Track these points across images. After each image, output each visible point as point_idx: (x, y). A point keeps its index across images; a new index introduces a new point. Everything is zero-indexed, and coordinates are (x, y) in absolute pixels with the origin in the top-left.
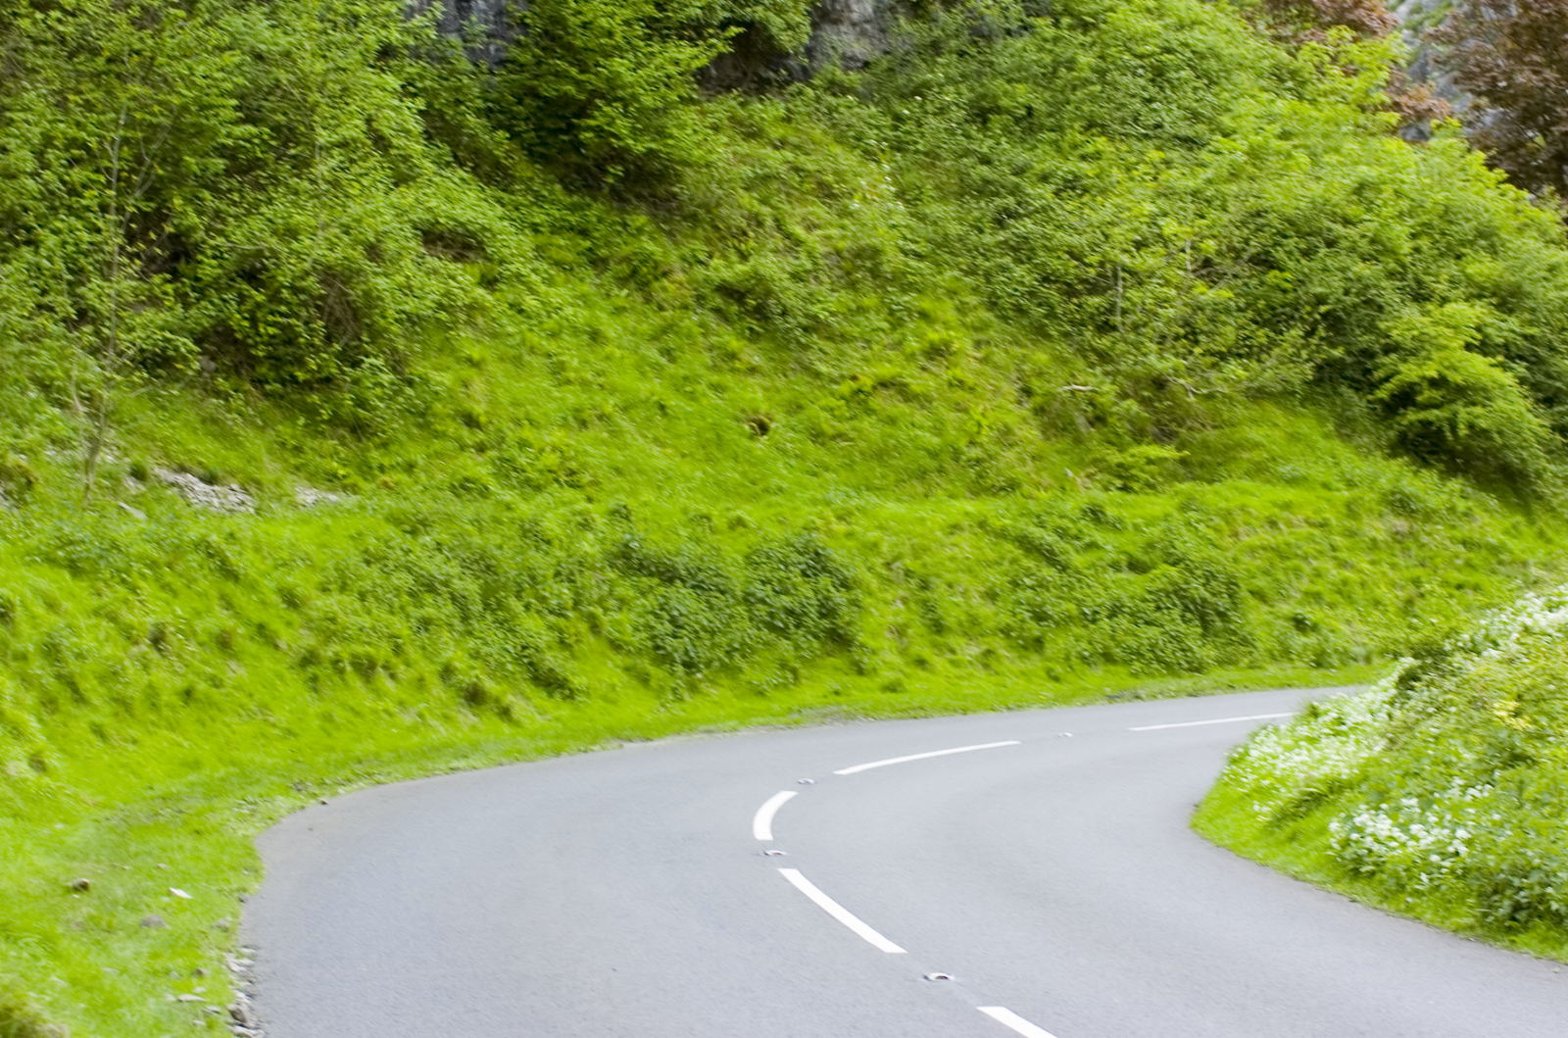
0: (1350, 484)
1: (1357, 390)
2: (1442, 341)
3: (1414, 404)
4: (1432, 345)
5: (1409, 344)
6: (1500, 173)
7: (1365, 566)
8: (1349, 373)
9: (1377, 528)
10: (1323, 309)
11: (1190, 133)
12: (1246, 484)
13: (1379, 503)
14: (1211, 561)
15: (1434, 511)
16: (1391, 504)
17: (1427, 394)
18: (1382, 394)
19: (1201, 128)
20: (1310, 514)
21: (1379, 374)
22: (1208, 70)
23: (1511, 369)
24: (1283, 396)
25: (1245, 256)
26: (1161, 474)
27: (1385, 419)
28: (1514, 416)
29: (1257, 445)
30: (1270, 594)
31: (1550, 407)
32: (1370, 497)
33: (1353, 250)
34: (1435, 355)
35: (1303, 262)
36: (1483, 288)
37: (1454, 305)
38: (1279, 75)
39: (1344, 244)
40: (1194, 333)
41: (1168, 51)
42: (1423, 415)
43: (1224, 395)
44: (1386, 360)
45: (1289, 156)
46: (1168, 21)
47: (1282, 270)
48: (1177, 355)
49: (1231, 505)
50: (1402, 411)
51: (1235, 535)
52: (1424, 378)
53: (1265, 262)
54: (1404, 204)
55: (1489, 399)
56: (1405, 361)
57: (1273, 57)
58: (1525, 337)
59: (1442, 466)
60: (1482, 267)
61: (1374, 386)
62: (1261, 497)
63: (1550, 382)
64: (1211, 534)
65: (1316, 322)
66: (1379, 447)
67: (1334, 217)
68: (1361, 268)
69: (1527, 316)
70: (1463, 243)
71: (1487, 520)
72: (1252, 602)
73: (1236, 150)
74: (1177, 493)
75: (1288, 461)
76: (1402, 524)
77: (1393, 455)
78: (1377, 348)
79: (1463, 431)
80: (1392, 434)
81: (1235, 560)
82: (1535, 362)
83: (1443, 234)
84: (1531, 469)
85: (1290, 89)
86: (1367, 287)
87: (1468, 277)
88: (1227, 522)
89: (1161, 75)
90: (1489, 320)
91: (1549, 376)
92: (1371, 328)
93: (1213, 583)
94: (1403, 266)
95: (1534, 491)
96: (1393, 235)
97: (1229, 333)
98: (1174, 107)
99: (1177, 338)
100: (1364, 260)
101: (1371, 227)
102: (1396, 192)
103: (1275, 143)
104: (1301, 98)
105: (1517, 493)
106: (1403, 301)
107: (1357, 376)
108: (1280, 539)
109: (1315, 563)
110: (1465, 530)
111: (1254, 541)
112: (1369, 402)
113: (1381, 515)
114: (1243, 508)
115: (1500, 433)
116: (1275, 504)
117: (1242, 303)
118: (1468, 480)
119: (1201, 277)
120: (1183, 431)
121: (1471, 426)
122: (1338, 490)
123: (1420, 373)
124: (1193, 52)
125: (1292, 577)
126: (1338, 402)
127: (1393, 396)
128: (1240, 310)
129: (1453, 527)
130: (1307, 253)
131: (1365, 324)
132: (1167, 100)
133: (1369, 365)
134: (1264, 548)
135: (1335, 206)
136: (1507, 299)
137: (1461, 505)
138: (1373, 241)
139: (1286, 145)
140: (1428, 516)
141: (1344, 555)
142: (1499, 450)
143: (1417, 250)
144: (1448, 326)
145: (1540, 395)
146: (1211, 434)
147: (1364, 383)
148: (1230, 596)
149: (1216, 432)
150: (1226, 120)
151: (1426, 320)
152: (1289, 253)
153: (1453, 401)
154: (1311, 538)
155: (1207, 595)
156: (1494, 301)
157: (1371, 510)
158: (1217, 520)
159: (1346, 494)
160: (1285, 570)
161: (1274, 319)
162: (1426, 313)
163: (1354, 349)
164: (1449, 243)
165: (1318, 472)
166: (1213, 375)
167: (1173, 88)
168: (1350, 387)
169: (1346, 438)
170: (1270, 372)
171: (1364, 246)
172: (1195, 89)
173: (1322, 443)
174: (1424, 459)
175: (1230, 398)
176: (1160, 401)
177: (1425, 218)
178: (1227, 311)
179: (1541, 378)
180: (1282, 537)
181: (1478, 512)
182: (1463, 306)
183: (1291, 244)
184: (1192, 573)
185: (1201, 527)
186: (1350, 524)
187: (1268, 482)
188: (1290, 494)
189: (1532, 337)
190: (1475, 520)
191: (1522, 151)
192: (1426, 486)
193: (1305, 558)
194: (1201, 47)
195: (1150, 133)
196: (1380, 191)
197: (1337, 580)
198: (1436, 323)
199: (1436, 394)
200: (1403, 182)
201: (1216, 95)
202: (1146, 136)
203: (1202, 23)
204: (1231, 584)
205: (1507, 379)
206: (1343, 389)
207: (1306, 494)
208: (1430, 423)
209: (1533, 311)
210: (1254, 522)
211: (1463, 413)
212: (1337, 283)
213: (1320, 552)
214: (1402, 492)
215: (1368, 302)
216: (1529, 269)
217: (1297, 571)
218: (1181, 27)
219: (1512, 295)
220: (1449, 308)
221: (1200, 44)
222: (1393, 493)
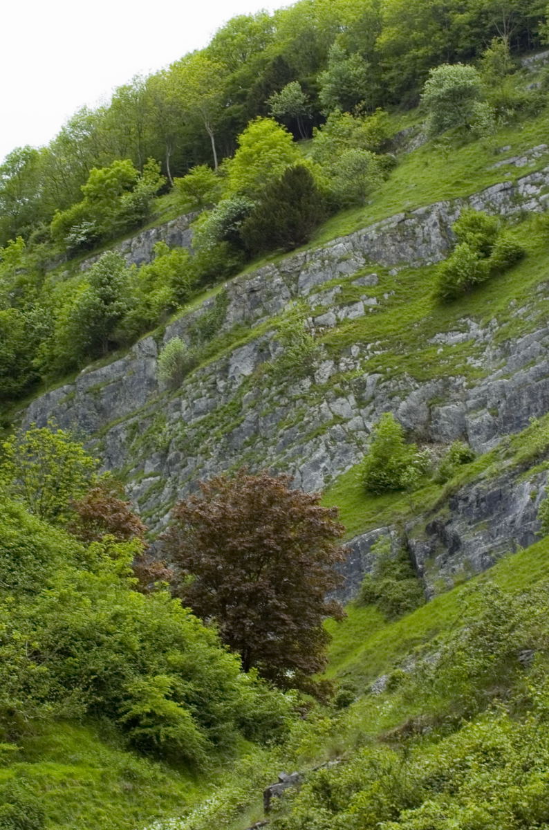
0: (104, 765)
1: (111, 718)
2: (154, 694)
3: (139, 726)
4: (148, 696)
5: (138, 695)
6: (189, 609)
7: (109, 806)
8: (107, 709)
9: (116, 787)
10: (93, 677)
11: (31, 587)
12: (51, 764)
13: (118, 774)
14: (30, 801)
15: (146, 779)
16: (124, 775)
17: (145, 721)
18: (123, 720)
19: (37, 584)
20: (82, 779)
21: (121, 710)
22: (43, 555)
23: (189, 708)
24: (73, 720)
25: (56, 649)
26: (10, 758)
27: (124, 732)
28: (188, 732)
29: (59, 744)
30: (61, 819)
31: (209, 727)
32: (113, 771)
33: (110, 647)
34: (149, 701)
35: (85, 653)
36: (177, 668)
37: (159, 676)
38: (79, 558)
39: (106, 644)
40: (28, 688)
41: (23, 545)
42: (143, 731)
43: (43, 719)
44: (125, 703)
45: (81, 599)
46: (23, 530)
47: (74, 657)
48: (19, 699)
49: (43, 774)
50: (132, 728)
51: (44, 789)
52: (144, 712)
53: (65, 653)
54: (137, 625)
55: (177, 723)
56: (135, 704)
57: (76, 548)
58: (197, 692)
59: (152, 756)
60: (175, 657)
61: (119, 716)
62: (58, 771)
63: (209, 715)
64: (31, 788)
65: (89, 683)
66: (121, 747)
67: (102, 632)
68: (113, 657)
69: (197, 682)
70: (167, 645)
71: (173, 783)
72: (51, 822)
73: (53, 596)
74: (16, 768)
75: (73, 752)
76: (129, 785)
77: (128, 750)
78: (121, 697)
79: (163, 740)
80: (127, 740)
81: (43, 802)
82: (200, 705)
83: (157, 640)
84: (197, 758)
85: (84, 565)
86: (117, 666)
87: (169, 662)
88: (40, 783)
89: (18, 557)
90: (177, 684)
91: (208, 712)
92: (118, 687)
93: (31, 813)
94: (136, 656)
95: (199, 770)
96: (131, 640)
97: (46, 688)
98: (24, 574)
99: (20, 690)
100: (116, 653)
101: (120, 636)
102: (133, 618)
103: (73, 593)
104: (89, 569)
105: (190, 770)
106: (135, 673)
107: (110, 711)
108: (67, 791)
109: (84, 804)
110: (162, 789)
111: (54, 792)
112: (116, 724)
113: (118, 781)
114: (48, 776)
115: (182, 741)
116: (65, 774)
117: (54, 673)
118: (165, 763)
119: (32, 660)
120: (22, 736)
121: (167, 737)
122: (98, 768)
123: (142, 709)
124: (35, 546)
125: (72, 811)
126: (101, 724)
127: (128, 721)
128: (52, 677)
129: (156, 787)
130: (88, 649)
131: (115, 684)
132: (21, 570)
133: (117, 705)
134: (58, 796)
135: (103, 625)
136: (187, 673)
137: (160, 776)
138: (120, 643)
139: (79, 594)
140: (143, 781)
141: (99, 800)
142: (182, 749)
143: (143, 648)
144: (157, 687)
145: (204, 722)
146: (36, 739)
147: (114, 715)
148: (40, 820)
149: (39, 738)
150: (50, 581)
151: (146, 683)
152: (78, 649)
153: (159, 724)
154: (82, 791)
155: (28, 819)
156: (181, 674)
157: (114, 778)
158: (35, 782)
159: (101, 770)
160: (69, 808)
161: (68, 682)
162: (146, 680)
163: (110, 697)
164: (159, 645)
165: (88, 758)
166: (37, 709)
167: (24, 564)
168: (107, 716)
169: (104, 742)
170: (65, 708)
171: (116, 645)
172: (35, 565)
173: (92, 744)
174: (143, 753)
175: (46, 721)
176: (11, 722)
177: (148, 632)
178: (46, 677)
179: (204, 713)
180: (69, 790)
181: (169, 780)
182: (164, 677)
183: (78, 644)
184: (21, 808)
185: (27, 785)
186: (102, 784)
187: (64, 763)
188: (73, 769)
189: (200, 692)
190: (167, 784)
191: (204, 597)
192: (143, 767)
193: (79, 801)
194: (39, 543)
195: (12, 587)
196: (126, 618)
197: (95, 812)
198: (151, 685)
199: (150, 721)
200: (137, 614)
201: (45, 568)
202: (9, 588)
203: (40, 531)
204: (41, 814)
205: (186, 713)
206: (103, 717)
207: (81, 769)
208: (147, 735)
209: (201, 679)
210: (54, 783)
211: (163, 730)
212: (101, 664)
213: (87, 799)
214: (129, 769)
215: (117, 674)
216: (199, 658)
217: (75, 808)
218: (29, 533)
219: (191, 671)
220: (158, 678)
221: (39, 542)
222: (125, 770)
